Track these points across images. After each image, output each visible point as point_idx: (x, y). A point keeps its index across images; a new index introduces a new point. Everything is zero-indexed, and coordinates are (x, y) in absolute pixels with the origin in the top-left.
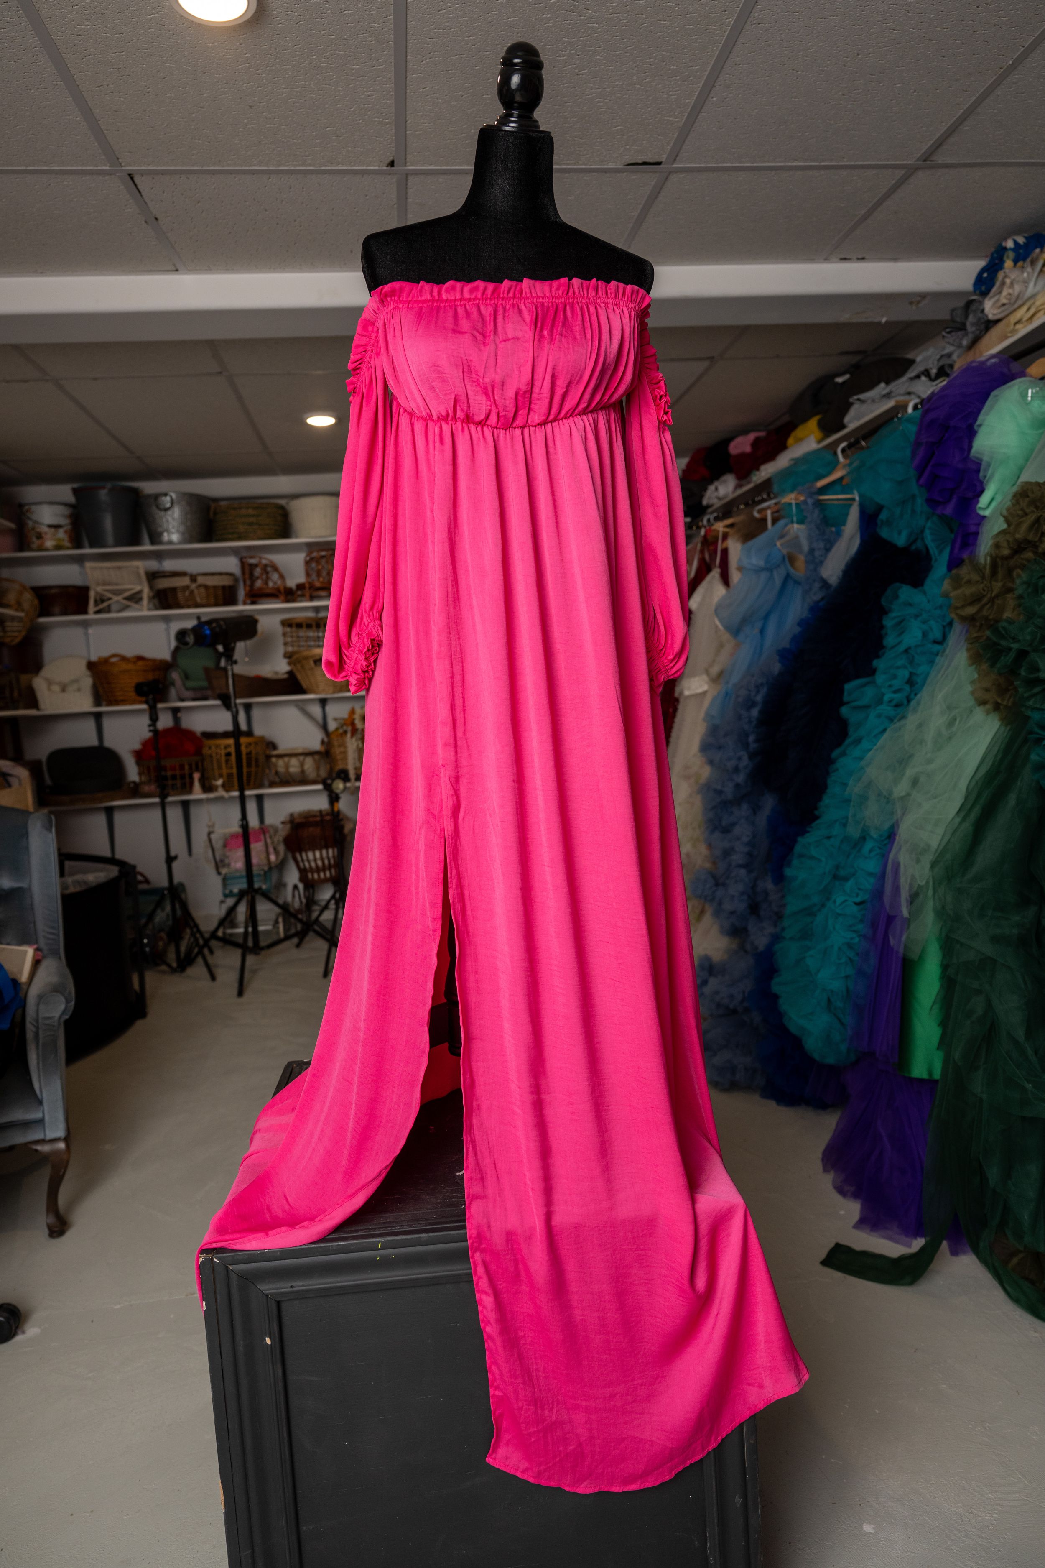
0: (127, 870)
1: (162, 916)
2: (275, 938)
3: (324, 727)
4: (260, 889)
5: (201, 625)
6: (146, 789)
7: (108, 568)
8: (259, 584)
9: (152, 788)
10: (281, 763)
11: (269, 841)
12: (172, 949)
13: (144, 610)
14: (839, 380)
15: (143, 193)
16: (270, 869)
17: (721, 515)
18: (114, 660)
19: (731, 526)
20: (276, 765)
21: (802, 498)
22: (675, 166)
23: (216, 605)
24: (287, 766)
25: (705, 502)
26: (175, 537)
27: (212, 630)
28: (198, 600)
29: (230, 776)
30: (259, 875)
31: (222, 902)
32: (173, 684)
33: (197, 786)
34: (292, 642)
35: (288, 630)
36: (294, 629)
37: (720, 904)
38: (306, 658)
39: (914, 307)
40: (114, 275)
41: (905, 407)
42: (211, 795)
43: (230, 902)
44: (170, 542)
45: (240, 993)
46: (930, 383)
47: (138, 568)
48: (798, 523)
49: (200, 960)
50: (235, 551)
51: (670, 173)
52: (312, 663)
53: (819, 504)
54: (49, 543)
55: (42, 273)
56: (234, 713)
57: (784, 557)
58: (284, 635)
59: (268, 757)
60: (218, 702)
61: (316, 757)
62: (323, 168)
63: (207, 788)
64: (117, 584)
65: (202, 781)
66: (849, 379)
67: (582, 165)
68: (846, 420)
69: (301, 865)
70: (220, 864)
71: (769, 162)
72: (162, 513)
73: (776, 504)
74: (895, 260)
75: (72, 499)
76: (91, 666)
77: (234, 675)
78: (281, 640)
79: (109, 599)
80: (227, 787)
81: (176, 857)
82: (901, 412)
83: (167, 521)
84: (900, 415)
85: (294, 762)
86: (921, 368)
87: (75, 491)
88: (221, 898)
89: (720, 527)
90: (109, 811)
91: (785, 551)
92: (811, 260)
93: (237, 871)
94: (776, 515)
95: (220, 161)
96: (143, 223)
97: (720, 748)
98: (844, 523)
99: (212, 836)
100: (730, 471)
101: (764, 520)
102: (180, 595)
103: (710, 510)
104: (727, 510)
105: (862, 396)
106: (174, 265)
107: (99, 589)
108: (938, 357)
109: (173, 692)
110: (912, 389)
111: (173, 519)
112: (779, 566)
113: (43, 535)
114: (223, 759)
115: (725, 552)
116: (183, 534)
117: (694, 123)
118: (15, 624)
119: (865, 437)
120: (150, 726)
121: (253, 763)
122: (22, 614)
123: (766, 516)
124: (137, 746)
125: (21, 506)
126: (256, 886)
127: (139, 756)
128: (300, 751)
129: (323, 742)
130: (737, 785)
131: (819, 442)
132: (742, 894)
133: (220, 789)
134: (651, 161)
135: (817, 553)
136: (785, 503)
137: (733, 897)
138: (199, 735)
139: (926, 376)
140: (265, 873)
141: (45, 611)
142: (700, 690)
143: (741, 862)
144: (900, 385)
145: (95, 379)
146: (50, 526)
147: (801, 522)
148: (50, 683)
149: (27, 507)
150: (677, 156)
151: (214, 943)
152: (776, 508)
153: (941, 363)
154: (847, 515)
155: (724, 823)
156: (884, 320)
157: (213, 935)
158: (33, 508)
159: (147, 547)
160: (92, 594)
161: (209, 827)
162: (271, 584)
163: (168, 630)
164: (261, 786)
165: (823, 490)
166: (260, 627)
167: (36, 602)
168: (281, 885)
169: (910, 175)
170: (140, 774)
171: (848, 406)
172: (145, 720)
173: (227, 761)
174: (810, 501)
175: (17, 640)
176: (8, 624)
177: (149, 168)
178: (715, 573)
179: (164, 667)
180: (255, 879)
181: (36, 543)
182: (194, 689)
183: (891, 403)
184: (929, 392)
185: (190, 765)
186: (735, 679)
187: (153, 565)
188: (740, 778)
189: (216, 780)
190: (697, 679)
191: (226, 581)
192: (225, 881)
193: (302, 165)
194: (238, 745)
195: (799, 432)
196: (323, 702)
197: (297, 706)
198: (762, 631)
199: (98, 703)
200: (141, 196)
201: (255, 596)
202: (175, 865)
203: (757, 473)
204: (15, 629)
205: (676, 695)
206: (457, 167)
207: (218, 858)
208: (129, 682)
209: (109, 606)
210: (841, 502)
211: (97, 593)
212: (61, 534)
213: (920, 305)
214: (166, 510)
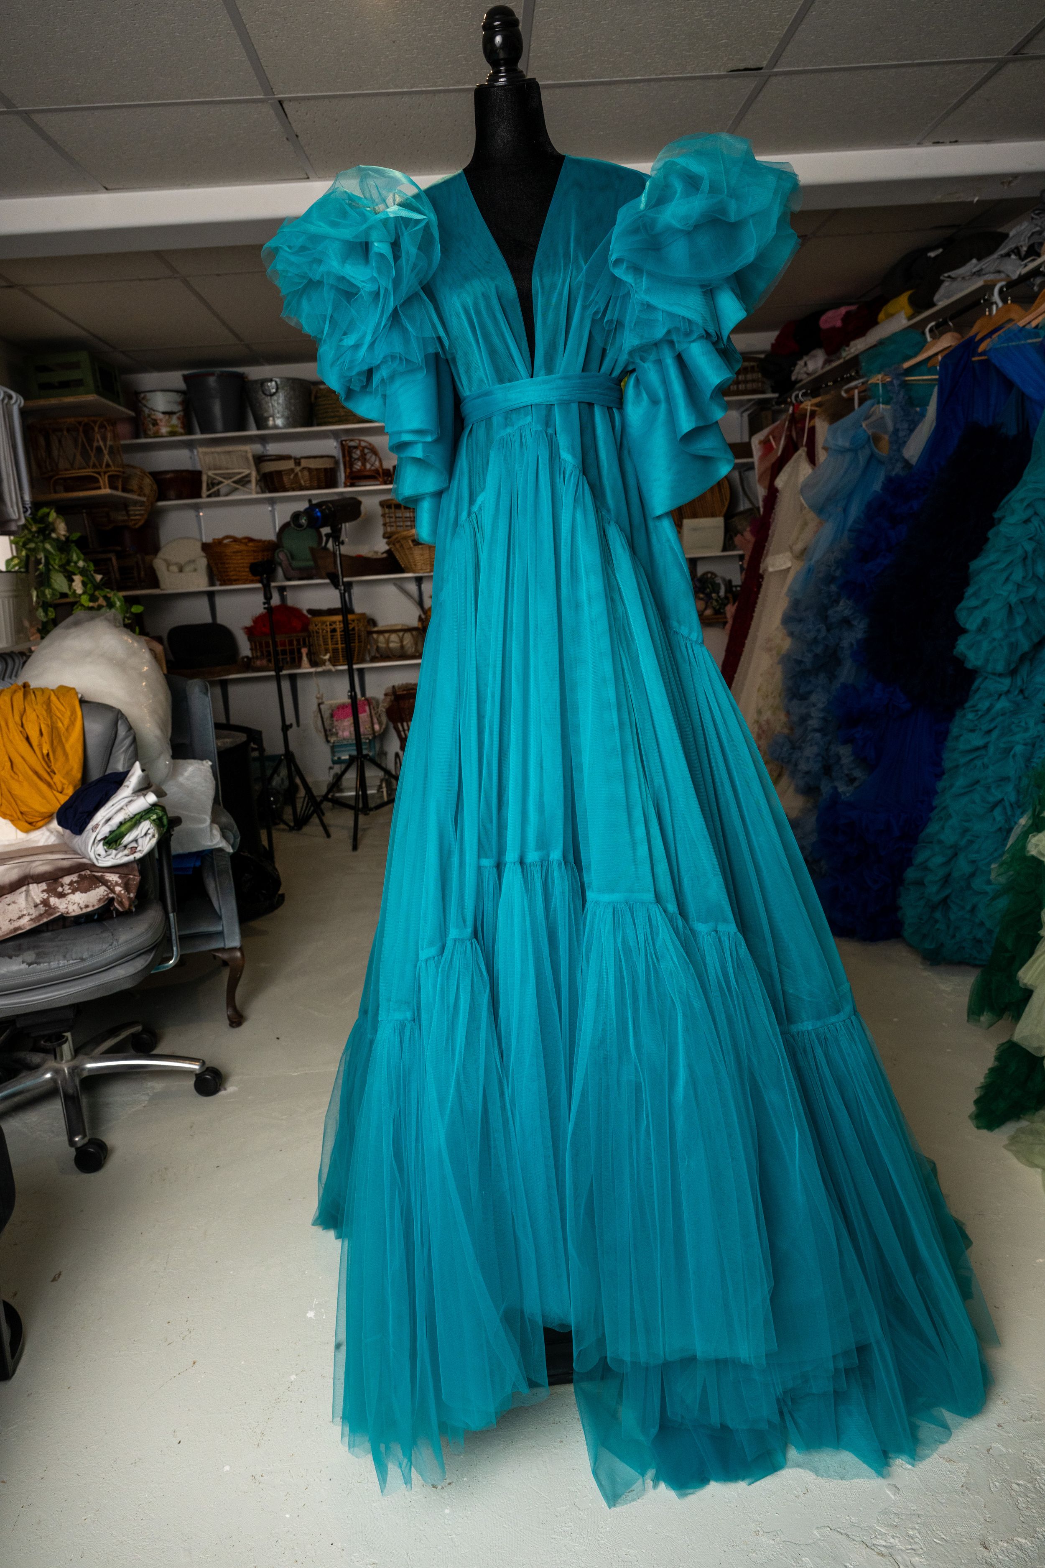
0: (254, 736)
1: (279, 780)
2: (379, 802)
3: (420, 603)
4: (368, 755)
5: (312, 507)
6: (258, 663)
7: (218, 453)
8: (358, 466)
9: (265, 662)
10: (381, 638)
11: (373, 712)
12: (288, 810)
13: (252, 492)
14: (932, 254)
15: (288, 116)
16: (375, 737)
17: (809, 391)
18: (226, 541)
19: (818, 405)
20: (376, 641)
21: (888, 380)
22: (775, 70)
23: (319, 487)
24: (388, 641)
25: (793, 378)
26: (279, 422)
27: (322, 512)
28: (302, 482)
29: (335, 651)
30: (366, 743)
31: (331, 768)
32: (280, 564)
33: (305, 659)
34: (390, 522)
35: (387, 511)
36: (393, 510)
37: (796, 765)
38: (405, 538)
39: (1006, 187)
40: (252, 185)
41: (992, 288)
42: (320, 669)
43: (338, 769)
44: (276, 427)
45: (355, 848)
46: (1019, 262)
47: (246, 452)
48: (883, 404)
49: (315, 820)
50: (335, 434)
51: (770, 76)
52: (410, 542)
53: (905, 385)
54: (164, 430)
55: (189, 185)
56: (343, 591)
57: (869, 438)
58: (383, 515)
59: (370, 633)
60: (327, 581)
61: (414, 633)
62: (451, 88)
63: (313, 664)
64: (227, 469)
65: (309, 655)
66: (942, 253)
67: (688, 73)
68: (936, 298)
69: (402, 733)
70: (328, 733)
71: (864, 63)
72: (269, 398)
73: (863, 383)
74: (988, 141)
75: (182, 386)
76: (205, 547)
77: (340, 554)
78: (381, 521)
79: (220, 483)
80: (334, 661)
81: (291, 726)
82: (987, 294)
83: (273, 406)
84: (986, 297)
85: (394, 637)
86: (1013, 246)
87: (186, 378)
88: (331, 765)
89: (808, 405)
90: (224, 684)
91: (870, 432)
92: (905, 145)
93: (344, 739)
94: (863, 394)
95: (360, 86)
96: (285, 139)
97: (800, 621)
98: (927, 404)
99: (322, 706)
100: (819, 346)
101: (851, 399)
102: (286, 479)
103: (798, 385)
104: (815, 387)
105: (953, 274)
106: (307, 174)
107: (210, 473)
108: (1029, 235)
109: (280, 572)
110: (1002, 269)
111: (278, 404)
112: (863, 447)
113: (158, 422)
114: (329, 634)
115: (812, 430)
116: (288, 418)
117: (793, 34)
118: (139, 508)
119: (952, 318)
120: (264, 603)
121: (357, 637)
122: (144, 499)
123: (853, 395)
124: (249, 623)
125: (137, 393)
126: (365, 752)
127: (250, 632)
128: (399, 627)
129: (420, 619)
130: (816, 656)
131: (910, 319)
132: (818, 755)
133: (327, 663)
134: (752, 67)
135: (901, 434)
136: (871, 384)
137: (809, 758)
138: (305, 612)
139: (1016, 255)
140: (370, 740)
141: (162, 497)
142: (784, 567)
143: (816, 726)
144: (990, 263)
145: (219, 275)
146: (164, 413)
147: (886, 403)
148: (168, 564)
149: (142, 395)
150: (777, 62)
151: (326, 805)
152: (863, 388)
153: (1030, 243)
154: (931, 395)
155: (801, 691)
156: (976, 199)
157: (325, 798)
158: (149, 395)
159: (253, 432)
160: (204, 478)
161: (318, 698)
162: (368, 466)
163: (272, 511)
164: (363, 661)
165: (910, 371)
166: (362, 508)
167: (155, 487)
168: (383, 754)
169: (1000, 69)
170: (251, 649)
171: (939, 283)
172: (260, 598)
173: (332, 637)
174: (896, 382)
175: (140, 524)
176: (132, 508)
177: (299, 95)
178: (802, 452)
179: (271, 548)
180: (364, 747)
181: (152, 429)
182: (300, 569)
183: (979, 283)
184: (1018, 273)
185: (298, 641)
186: (817, 556)
187: (257, 448)
188: (819, 650)
189: (325, 655)
190: (781, 555)
191: (328, 464)
192: (334, 749)
193: (432, 86)
194: (345, 622)
195: (890, 307)
196: (419, 580)
197: (395, 584)
198: (845, 510)
199: (212, 584)
200: (287, 118)
201: (354, 478)
202: (290, 733)
203: (847, 349)
204: (137, 513)
205: (761, 571)
206: (572, 81)
207: (328, 728)
208: (240, 562)
209: (218, 490)
210: (927, 382)
211: (208, 476)
212: (175, 421)
213: (1012, 184)
214: (272, 395)
